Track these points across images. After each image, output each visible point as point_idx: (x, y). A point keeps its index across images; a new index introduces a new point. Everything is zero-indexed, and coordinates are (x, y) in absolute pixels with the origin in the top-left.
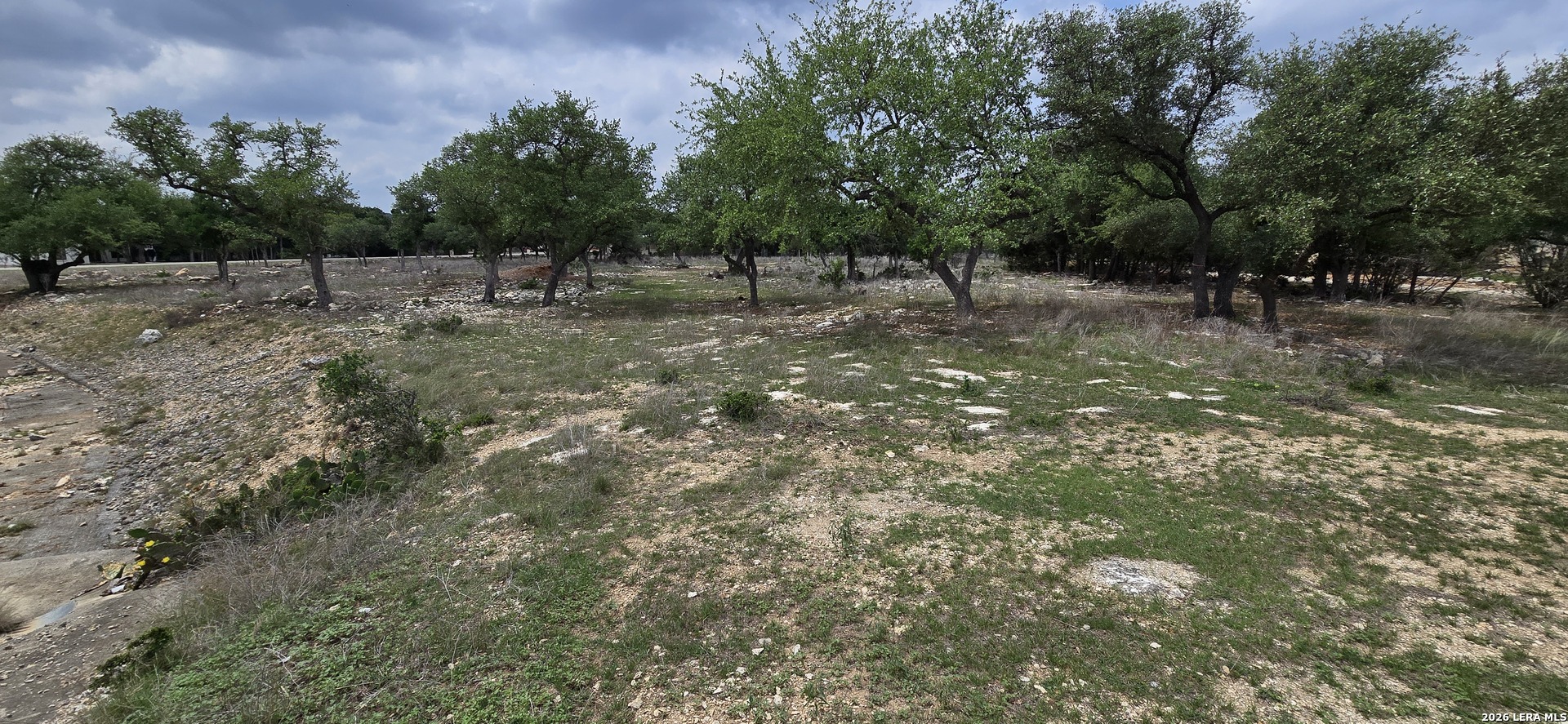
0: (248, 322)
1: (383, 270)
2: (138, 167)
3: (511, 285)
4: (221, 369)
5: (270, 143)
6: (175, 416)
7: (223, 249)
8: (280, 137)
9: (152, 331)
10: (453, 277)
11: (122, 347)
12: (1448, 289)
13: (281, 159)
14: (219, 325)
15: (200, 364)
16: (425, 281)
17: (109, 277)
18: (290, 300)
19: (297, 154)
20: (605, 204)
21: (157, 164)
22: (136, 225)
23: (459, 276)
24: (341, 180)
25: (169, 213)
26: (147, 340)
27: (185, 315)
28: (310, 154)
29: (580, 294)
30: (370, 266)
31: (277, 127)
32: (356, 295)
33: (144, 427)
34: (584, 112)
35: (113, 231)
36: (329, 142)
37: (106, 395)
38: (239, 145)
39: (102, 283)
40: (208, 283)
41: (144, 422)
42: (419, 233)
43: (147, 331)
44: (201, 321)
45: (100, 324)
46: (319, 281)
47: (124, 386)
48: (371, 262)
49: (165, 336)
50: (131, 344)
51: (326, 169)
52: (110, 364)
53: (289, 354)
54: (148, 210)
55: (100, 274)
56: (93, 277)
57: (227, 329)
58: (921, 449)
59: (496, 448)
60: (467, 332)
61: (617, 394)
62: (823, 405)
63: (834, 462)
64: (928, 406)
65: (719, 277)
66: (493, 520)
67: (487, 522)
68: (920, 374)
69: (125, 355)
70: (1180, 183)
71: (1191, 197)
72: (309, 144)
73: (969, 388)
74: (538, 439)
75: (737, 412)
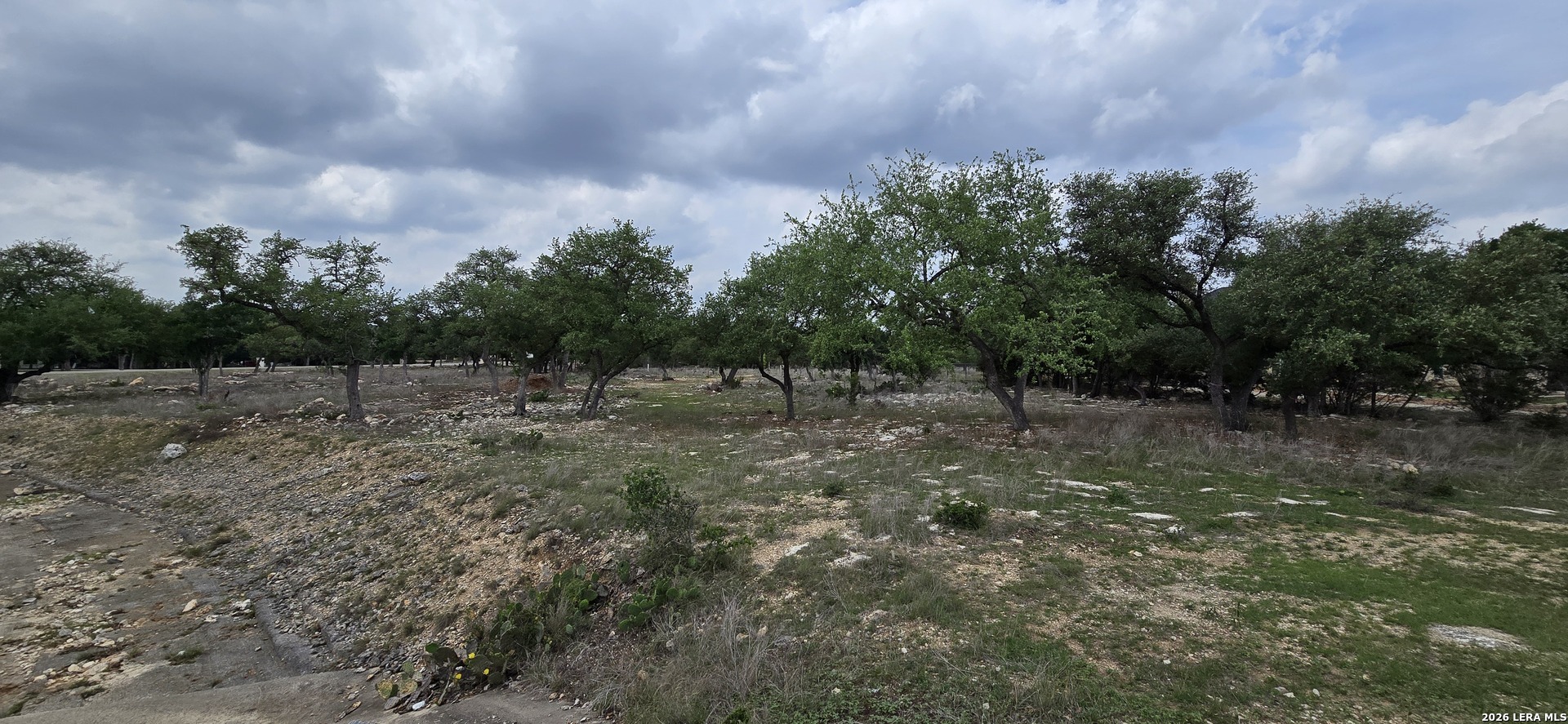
0: (286, 436)
5: (323, 260)
8: (335, 254)
9: (176, 445)
11: (139, 464)
12: (1405, 404)
13: (333, 275)
14: (250, 441)
18: (308, 413)
19: (349, 271)
21: (214, 278)
22: (123, 334)
23: (450, 388)
24: (389, 297)
26: (169, 456)
27: (200, 427)
28: (362, 271)
31: (333, 244)
33: (230, 547)
34: (642, 239)
35: (97, 340)
36: (381, 259)
37: (151, 514)
38: (286, 260)
43: (170, 446)
44: (225, 434)
45: (95, 438)
46: (354, 394)
49: (189, 452)
50: (151, 460)
51: (375, 285)
52: (132, 481)
57: (263, 444)
58: (1154, 549)
59: (767, 557)
60: (548, 446)
61: (802, 506)
62: (1013, 514)
63: (1095, 561)
64: (1101, 513)
65: (718, 390)
66: (871, 616)
67: (867, 618)
68: (1050, 485)
69: (148, 470)
70: (1196, 314)
71: (1205, 326)
72: (363, 261)
73: (1116, 497)
74: (799, 548)
75: (963, 520)
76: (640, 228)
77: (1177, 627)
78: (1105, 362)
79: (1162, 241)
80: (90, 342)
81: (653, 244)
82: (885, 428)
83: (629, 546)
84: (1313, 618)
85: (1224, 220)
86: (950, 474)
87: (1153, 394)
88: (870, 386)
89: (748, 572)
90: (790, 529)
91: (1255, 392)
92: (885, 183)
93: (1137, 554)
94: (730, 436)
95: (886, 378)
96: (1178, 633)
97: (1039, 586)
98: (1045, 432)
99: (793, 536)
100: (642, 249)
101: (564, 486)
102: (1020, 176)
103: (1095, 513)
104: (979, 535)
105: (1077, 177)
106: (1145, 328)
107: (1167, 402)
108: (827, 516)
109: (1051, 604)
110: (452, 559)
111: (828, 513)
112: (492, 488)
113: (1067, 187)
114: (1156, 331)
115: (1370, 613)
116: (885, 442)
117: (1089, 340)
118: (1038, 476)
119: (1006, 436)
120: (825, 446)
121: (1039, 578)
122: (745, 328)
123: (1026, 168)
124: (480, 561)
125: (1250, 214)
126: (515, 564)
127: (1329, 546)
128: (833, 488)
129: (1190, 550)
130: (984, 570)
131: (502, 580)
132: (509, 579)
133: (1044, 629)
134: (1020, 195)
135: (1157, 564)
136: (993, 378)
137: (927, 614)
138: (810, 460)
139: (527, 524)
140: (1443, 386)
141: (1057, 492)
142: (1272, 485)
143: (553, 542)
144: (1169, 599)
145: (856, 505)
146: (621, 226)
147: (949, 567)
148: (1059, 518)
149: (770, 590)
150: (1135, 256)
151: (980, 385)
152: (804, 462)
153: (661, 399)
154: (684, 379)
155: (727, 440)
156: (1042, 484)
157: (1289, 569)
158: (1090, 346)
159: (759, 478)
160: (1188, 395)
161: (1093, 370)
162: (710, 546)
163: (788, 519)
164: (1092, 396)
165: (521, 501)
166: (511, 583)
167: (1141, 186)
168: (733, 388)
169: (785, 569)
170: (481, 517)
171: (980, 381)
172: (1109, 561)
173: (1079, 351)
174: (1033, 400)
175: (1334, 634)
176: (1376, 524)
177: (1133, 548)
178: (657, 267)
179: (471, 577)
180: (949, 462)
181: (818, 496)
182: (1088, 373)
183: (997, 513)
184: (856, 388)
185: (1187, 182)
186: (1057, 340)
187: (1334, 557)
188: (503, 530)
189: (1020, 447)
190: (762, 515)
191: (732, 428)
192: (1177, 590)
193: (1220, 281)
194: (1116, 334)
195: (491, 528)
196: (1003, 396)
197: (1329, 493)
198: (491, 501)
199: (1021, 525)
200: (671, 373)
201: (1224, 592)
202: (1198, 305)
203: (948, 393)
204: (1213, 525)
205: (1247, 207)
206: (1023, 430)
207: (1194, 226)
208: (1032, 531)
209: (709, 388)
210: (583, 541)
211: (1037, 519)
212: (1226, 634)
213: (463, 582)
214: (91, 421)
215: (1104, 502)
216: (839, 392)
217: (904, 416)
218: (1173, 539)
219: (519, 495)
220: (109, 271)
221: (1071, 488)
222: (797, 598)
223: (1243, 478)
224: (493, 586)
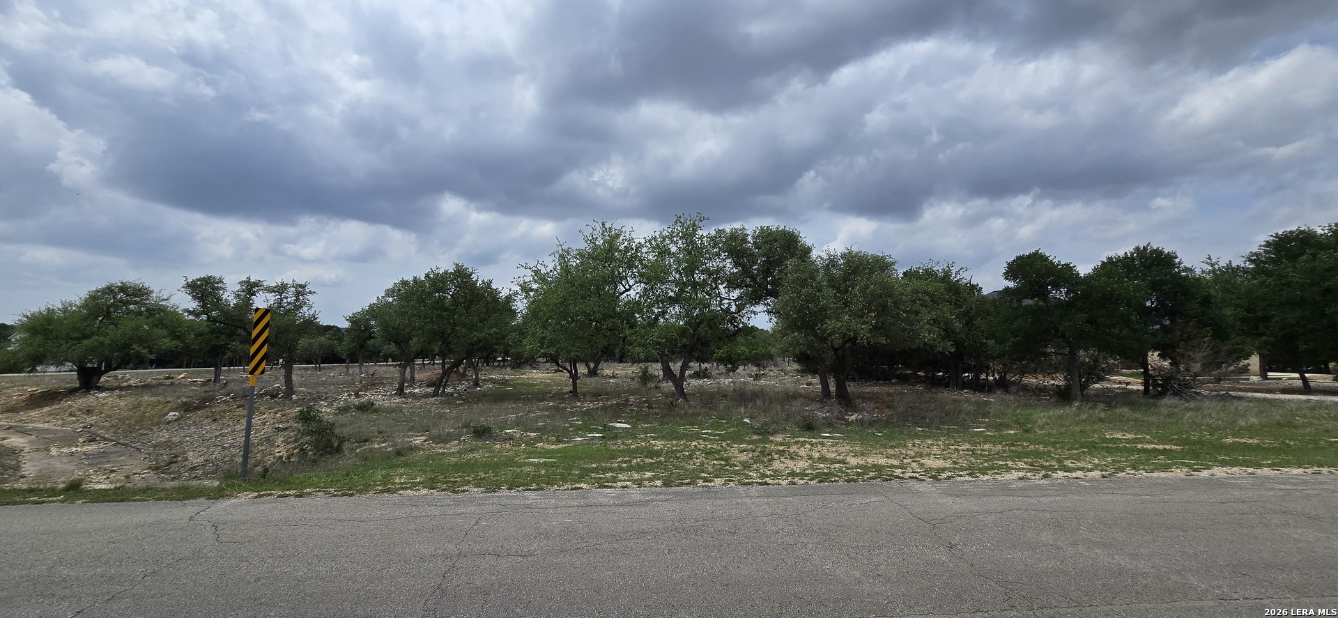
0: (239, 407)
1: (332, 374)
2: (192, 310)
3: (422, 384)
4: (220, 435)
5: (273, 294)
6: (194, 458)
7: (221, 359)
8: (281, 289)
9: (175, 413)
10: (382, 379)
11: (152, 424)
13: (278, 303)
14: (218, 410)
15: (207, 433)
16: (361, 382)
17: (129, 379)
18: (266, 394)
19: (289, 300)
20: (477, 330)
21: (204, 307)
22: (167, 343)
23: (386, 378)
24: (314, 316)
25: (190, 334)
26: (170, 419)
27: (195, 403)
28: (297, 300)
29: (465, 390)
30: (323, 371)
31: (280, 284)
32: (310, 391)
33: (175, 465)
34: (472, 273)
35: (149, 346)
36: (310, 292)
37: (146, 451)
38: (253, 294)
39: (125, 384)
40: (204, 384)
41: (175, 462)
42: (362, 346)
43: (171, 413)
44: (206, 407)
45: (135, 410)
46: (289, 380)
47: (157, 446)
48: (324, 368)
49: (182, 417)
50: (159, 422)
51: (305, 309)
52: (145, 434)
53: (265, 425)
54: (175, 332)
55: (123, 378)
56: (118, 379)
57: (224, 412)
69: (155, 429)
72: (298, 294)
80: (144, 348)
146: (458, 267)
214: (136, 400)
220: (164, 300)
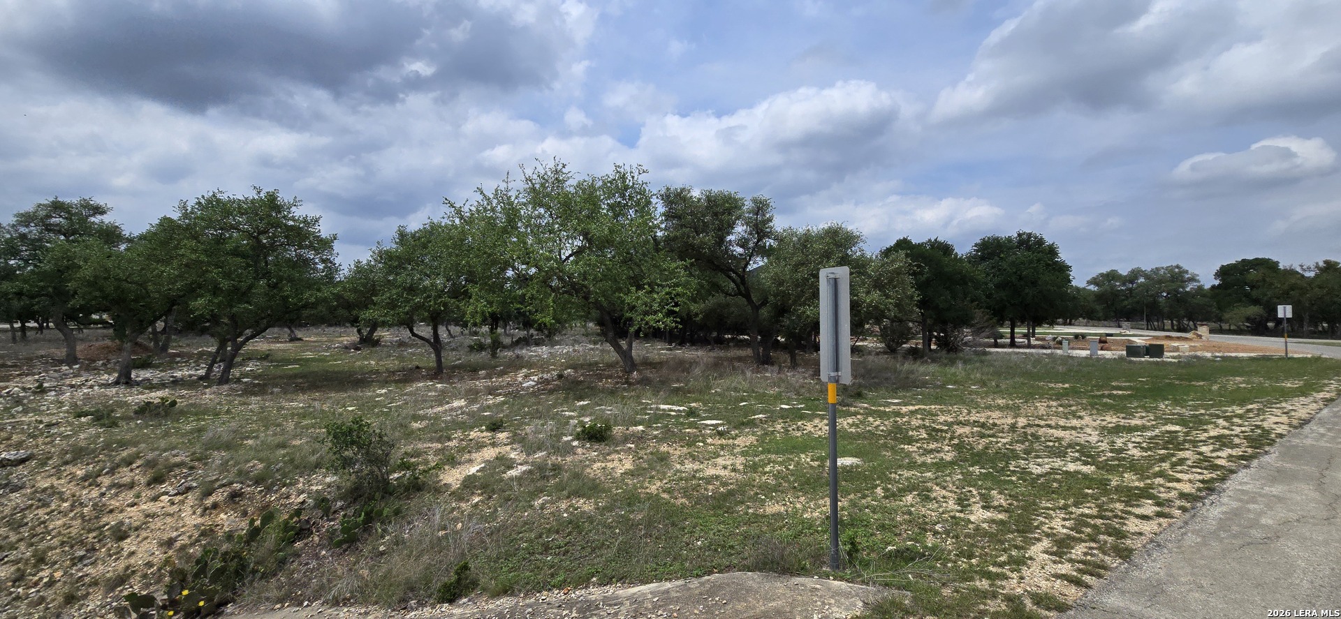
12: (855, 343)
58: (709, 441)
59: (453, 477)
60: (182, 413)
61: (471, 440)
62: (627, 429)
63: (676, 451)
64: (682, 424)
65: (357, 349)
66: (540, 501)
67: (537, 503)
68: (651, 409)
70: (742, 288)
71: (747, 296)
73: (691, 413)
74: (478, 468)
75: (596, 436)
76: (284, 197)
77: (717, 477)
78: (687, 320)
79: (721, 240)
81: (298, 212)
82: (526, 376)
83: (320, 487)
84: (781, 464)
85: (757, 228)
86: (582, 407)
87: (720, 342)
88: (507, 341)
89: (438, 490)
90: (467, 456)
91: (779, 338)
92: (530, 181)
93: (701, 444)
94: (384, 391)
95: (523, 334)
96: (717, 481)
97: (644, 469)
98: (648, 373)
99: (470, 461)
100: (284, 217)
101: (228, 446)
102: (631, 184)
103: (678, 424)
104: (606, 445)
105: (668, 189)
106: (713, 296)
107: (727, 348)
108: (494, 445)
109: (652, 477)
110: (107, 527)
111: (494, 442)
112: (137, 456)
113: (662, 196)
114: (720, 298)
115: (805, 458)
116: (528, 388)
117: (676, 305)
118: (643, 404)
119: (620, 377)
120: (478, 393)
121: (645, 465)
122: (397, 294)
123: (635, 179)
124: (145, 523)
125: (771, 224)
126: (191, 519)
127: (798, 429)
128: (494, 424)
129: (729, 439)
130: (610, 465)
131: (180, 535)
132: (188, 534)
133: (648, 491)
134: (631, 198)
135: (711, 448)
136: (611, 334)
137: (577, 494)
138: (466, 406)
139: (195, 485)
140: (873, 332)
141: (655, 413)
142: (778, 398)
143: (235, 496)
144: (715, 465)
145: (515, 435)
146: (262, 195)
147: (588, 466)
148: (657, 428)
149: (461, 499)
150: (705, 249)
151: (598, 338)
152: (461, 408)
153: (296, 361)
154: (313, 339)
155: (381, 395)
156: (646, 408)
157: (777, 443)
158: (677, 309)
159: (424, 423)
160: (741, 341)
161: (680, 326)
162: (405, 475)
163: (461, 450)
164: (680, 345)
165: (179, 465)
166: (190, 537)
167: (709, 199)
168: (373, 346)
169: (469, 484)
170: (131, 486)
171: (598, 335)
172: (685, 450)
173: (670, 313)
174: (640, 350)
175: (788, 469)
176: (823, 415)
177: (699, 441)
178: (301, 234)
179: (139, 539)
180: (581, 399)
181: (482, 432)
182: (676, 327)
183: (617, 430)
184: (496, 345)
185: (736, 200)
186: (656, 307)
187: (799, 434)
188: (166, 493)
189: (630, 384)
190: (440, 450)
191: (385, 383)
192: (720, 461)
193: (758, 262)
194: (694, 300)
195: (150, 493)
196: (618, 348)
197: (806, 400)
198: (140, 469)
199: (632, 435)
200: (299, 334)
201: (743, 458)
202: (744, 283)
203: (573, 346)
204: (743, 424)
205: (770, 220)
206: (631, 372)
207: (740, 229)
208: (640, 439)
209: (346, 348)
210: (269, 490)
211: (643, 431)
212: (739, 477)
213: (128, 545)
215: (684, 417)
216: (481, 347)
217: (542, 366)
218: (721, 434)
219: (178, 459)
221: (664, 410)
222: (482, 501)
223: (764, 395)
224: (170, 543)
